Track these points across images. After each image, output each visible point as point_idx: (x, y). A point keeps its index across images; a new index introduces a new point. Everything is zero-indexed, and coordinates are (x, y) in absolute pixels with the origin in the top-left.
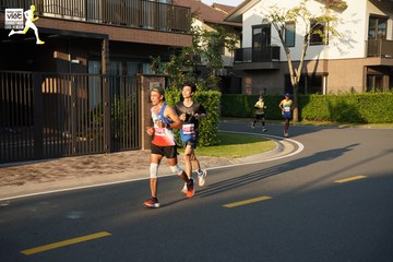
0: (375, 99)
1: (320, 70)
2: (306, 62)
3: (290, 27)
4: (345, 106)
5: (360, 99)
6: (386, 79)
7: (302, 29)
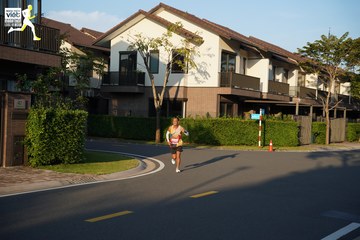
0: (227, 124)
1: (180, 96)
2: (168, 88)
3: (155, 55)
4: (201, 129)
5: (214, 123)
6: (235, 107)
7: (165, 57)
